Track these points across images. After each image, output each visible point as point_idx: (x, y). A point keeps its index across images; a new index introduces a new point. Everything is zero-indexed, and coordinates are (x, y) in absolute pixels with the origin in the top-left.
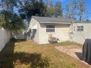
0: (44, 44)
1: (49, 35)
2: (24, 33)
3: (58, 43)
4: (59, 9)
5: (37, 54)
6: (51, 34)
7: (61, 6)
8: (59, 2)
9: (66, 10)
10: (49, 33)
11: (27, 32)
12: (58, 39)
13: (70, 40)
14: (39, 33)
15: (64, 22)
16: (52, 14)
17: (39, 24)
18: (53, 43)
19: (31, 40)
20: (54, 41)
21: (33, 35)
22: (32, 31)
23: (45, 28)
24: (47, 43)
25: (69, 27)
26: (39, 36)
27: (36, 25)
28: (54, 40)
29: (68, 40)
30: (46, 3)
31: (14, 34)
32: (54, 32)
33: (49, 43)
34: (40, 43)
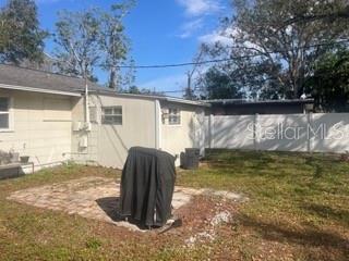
7: (34, 20)
28: (3, 166)
32: (7, 127)
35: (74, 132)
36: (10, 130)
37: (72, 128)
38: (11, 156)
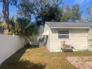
0: (55, 52)
1: (61, 42)
2: (38, 39)
3: (73, 51)
4: (76, 13)
5: (41, 65)
6: (64, 41)
7: (79, 9)
8: (77, 5)
9: (86, 13)
10: (62, 40)
11: (41, 38)
12: (73, 47)
13: (89, 48)
14: (50, 40)
15: (80, 26)
16: (68, 19)
17: (50, 30)
18: (65, 52)
19: (43, 47)
20: (67, 50)
21: (46, 41)
22: (45, 37)
23: (57, 34)
24: (60, 51)
25: (87, 33)
26: (50, 43)
27: (48, 31)
28: (67, 48)
29: (86, 48)
30: (61, 8)
31: (29, 40)
32: (69, 38)
33: (62, 51)
34: (51, 51)
35: (89, 40)
36: (69, 39)
37: (88, 39)
38: (69, 46)
